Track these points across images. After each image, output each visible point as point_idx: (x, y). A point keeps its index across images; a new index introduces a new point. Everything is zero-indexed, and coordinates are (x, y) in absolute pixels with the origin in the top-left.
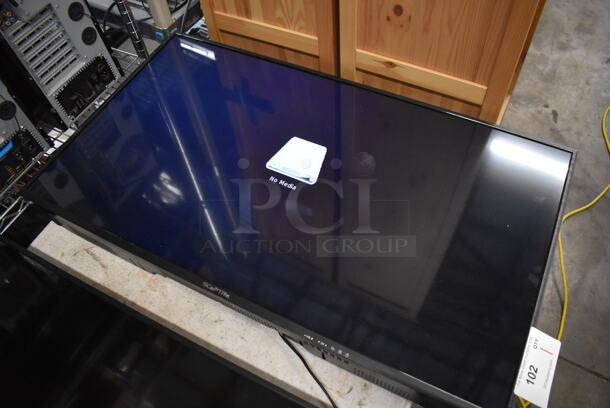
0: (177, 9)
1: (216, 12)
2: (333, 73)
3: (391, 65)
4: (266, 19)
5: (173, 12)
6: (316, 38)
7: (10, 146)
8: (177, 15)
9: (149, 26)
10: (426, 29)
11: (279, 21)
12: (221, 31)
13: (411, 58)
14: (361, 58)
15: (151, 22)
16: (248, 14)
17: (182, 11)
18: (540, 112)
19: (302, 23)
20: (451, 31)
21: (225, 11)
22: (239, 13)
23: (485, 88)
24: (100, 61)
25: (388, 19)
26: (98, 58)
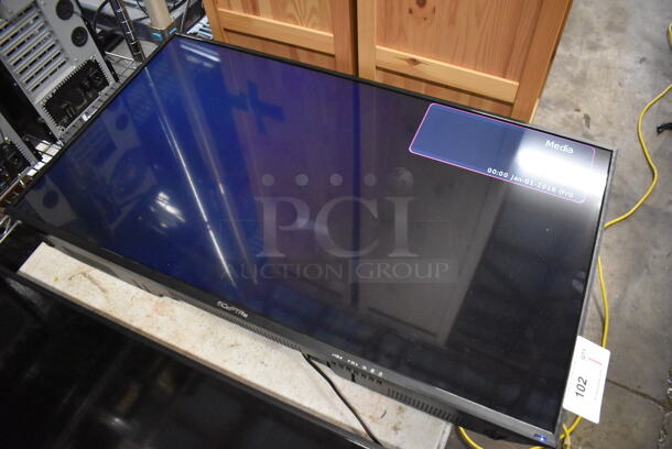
0: (175, 8)
1: (220, 9)
2: (350, 72)
3: (414, 61)
4: (277, 16)
5: (171, 10)
6: (332, 35)
8: (176, 14)
9: (145, 27)
10: (452, 21)
11: (291, 18)
12: (225, 30)
13: (437, 54)
14: (381, 56)
15: (147, 22)
16: (255, 10)
17: (182, 10)
18: (571, 117)
19: (315, 18)
20: (479, 23)
21: (230, 8)
22: (245, 9)
23: (517, 84)
24: (91, 64)
25: (411, 11)
26: (89, 62)
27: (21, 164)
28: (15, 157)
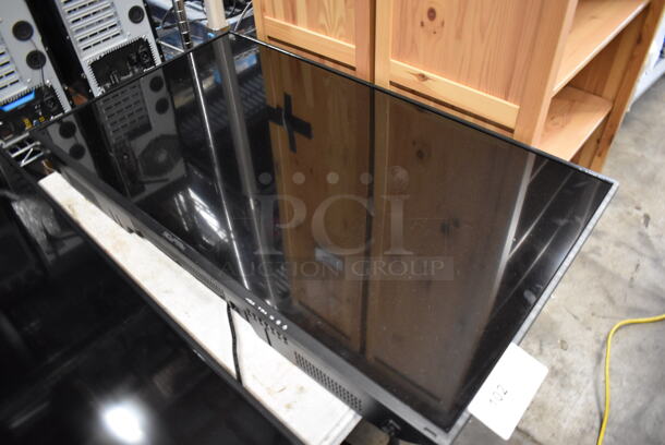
0: (231, 16)
1: (266, 17)
3: (423, 77)
4: (312, 24)
5: (227, 17)
6: (354, 47)
7: (31, 97)
8: (232, 21)
9: (202, 26)
10: (459, 35)
11: (322, 28)
12: (269, 37)
13: (444, 71)
14: (394, 71)
15: (204, 23)
16: (294, 20)
17: (237, 19)
19: (341, 30)
20: (483, 36)
21: (274, 17)
22: (287, 19)
23: (517, 107)
24: (142, 42)
25: (422, 24)
26: (141, 39)
27: (55, 108)
28: (52, 100)
